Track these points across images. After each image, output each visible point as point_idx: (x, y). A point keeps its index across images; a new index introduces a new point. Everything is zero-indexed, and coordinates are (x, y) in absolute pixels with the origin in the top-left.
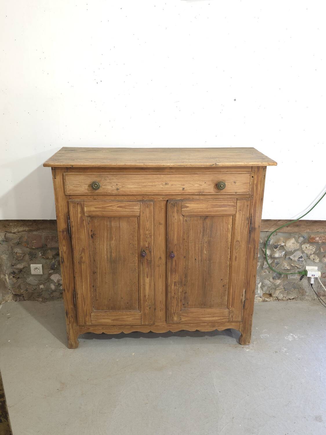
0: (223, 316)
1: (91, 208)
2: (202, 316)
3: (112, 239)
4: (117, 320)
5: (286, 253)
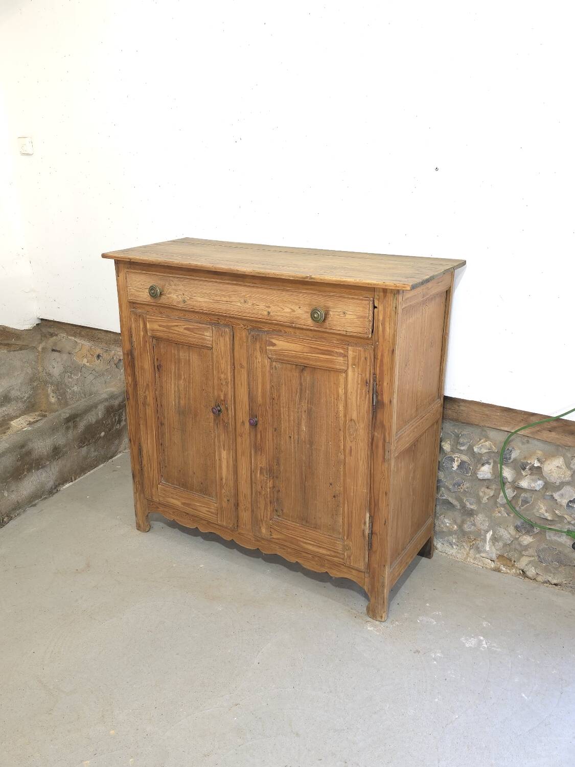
0: (335, 552)
1: (155, 325)
2: (301, 539)
3: (181, 378)
4: (188, 505)
5: (548, 486)
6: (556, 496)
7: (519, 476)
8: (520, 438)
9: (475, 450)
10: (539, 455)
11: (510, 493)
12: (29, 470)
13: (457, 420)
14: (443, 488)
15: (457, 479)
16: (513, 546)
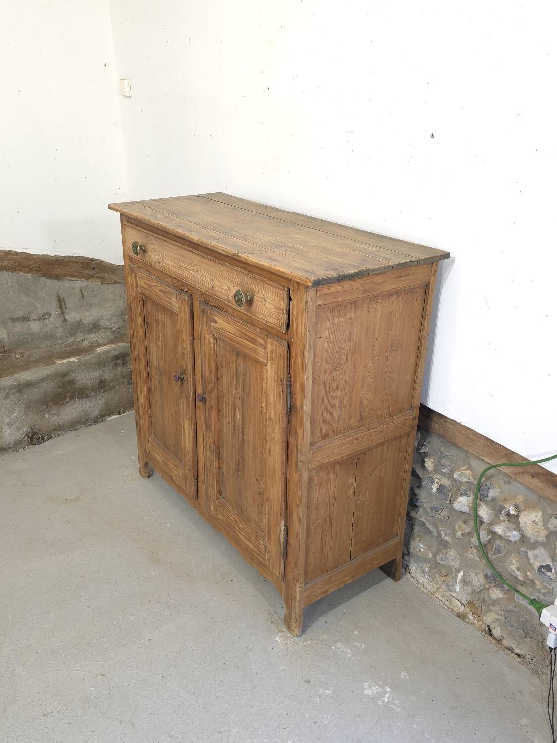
0: (259, 550)
1: (142, 282)
3: (160, 339)
5: (524, 539)
6: (530, 554)
7: (495, 520)
8: (501, 475)
9: (455, 476)
10: (518, 502)
11: (484, 537)
12: (72, 397)
13: (442, 437)
14: (421, 509)
15: (435, 503)
16: (482, 596)
